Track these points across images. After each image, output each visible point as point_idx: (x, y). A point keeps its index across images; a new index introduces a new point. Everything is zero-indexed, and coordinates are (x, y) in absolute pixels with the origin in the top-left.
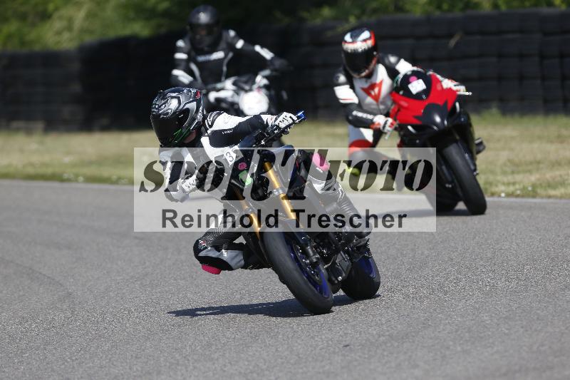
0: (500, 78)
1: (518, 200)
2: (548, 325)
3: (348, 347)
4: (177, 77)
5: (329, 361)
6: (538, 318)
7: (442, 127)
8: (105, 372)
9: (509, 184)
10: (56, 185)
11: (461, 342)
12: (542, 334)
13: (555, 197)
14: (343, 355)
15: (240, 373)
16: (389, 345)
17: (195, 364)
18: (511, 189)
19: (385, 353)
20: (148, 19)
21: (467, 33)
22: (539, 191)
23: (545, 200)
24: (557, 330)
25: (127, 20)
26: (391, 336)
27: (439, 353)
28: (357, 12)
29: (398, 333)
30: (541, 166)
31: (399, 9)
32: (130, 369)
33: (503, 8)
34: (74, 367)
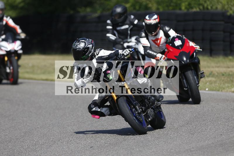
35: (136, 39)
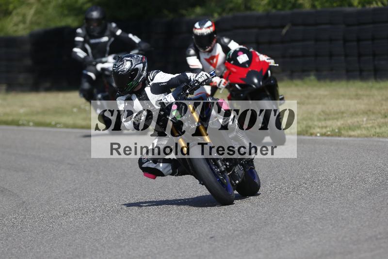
0: (316, 55)
1: (330, 138)
2: (348, 223)
3: (213, 239)
4: (76, 53)
5: (200, 248)
6: (342, 219)
7: (258, 86)
8: (48, 256)
9: (322, 127)
10: (15, 128)
11: (290, 235)
12: (346, 229)
13: (354, 136)
14: (211, 244)
15: (140, 256)
16: (241, 237)
17: (109, 250)
18: (324, 130)
19: (238, 243)
20: (77, 15)
21: (294, 25)
22: (343, 132)
23: (347, 139)
24: (355, 227)
25: (63, 15)
26: (242, 231)
27: (275, 242)
28: (219, 10)
29: (247, 229)
30: (345, 115)
31: (248, 8)
32: (65, 253)
33: (319, 7)
34: (26, 252)
35: (114, 58)
